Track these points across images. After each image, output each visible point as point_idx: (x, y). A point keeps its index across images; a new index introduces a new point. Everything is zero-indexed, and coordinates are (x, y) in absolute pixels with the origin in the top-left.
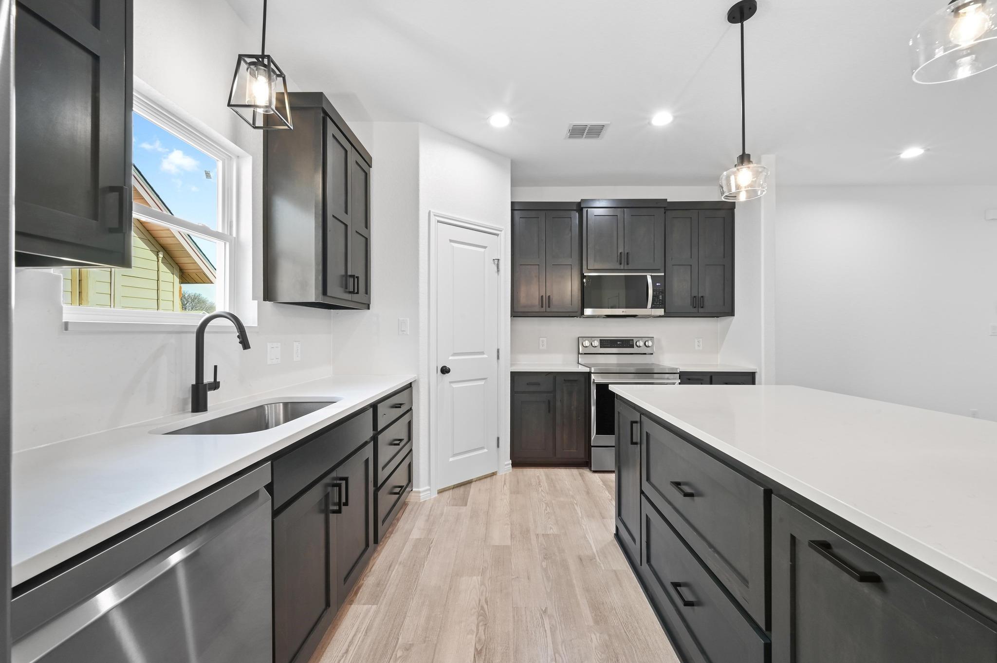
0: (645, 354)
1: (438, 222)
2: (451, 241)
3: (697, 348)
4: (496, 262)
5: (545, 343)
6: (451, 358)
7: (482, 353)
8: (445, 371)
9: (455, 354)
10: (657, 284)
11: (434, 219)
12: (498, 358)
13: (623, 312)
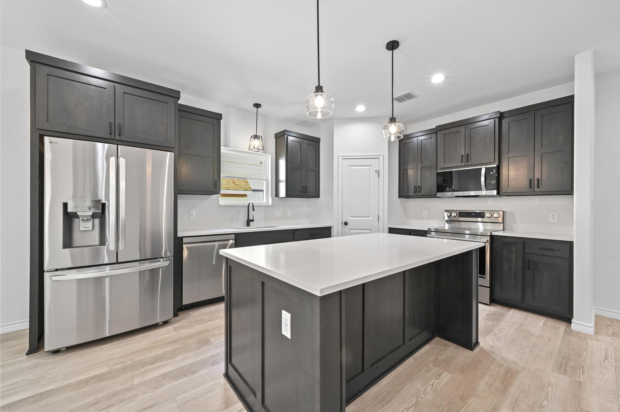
0: (498, 223)
1: (343, 159)
2: (350, 166)
3: (551, 220)
4: (378, 172)
5: (426, 213)
6: (350, 218)
7: (369, 217)
8: (346, 224)
9: (352, 217)
10: (491, 173)
11: (340, 158)
12: (379, 220)
13: (463, 194)
